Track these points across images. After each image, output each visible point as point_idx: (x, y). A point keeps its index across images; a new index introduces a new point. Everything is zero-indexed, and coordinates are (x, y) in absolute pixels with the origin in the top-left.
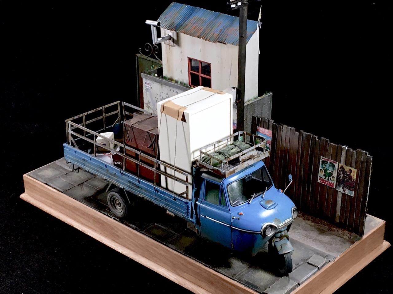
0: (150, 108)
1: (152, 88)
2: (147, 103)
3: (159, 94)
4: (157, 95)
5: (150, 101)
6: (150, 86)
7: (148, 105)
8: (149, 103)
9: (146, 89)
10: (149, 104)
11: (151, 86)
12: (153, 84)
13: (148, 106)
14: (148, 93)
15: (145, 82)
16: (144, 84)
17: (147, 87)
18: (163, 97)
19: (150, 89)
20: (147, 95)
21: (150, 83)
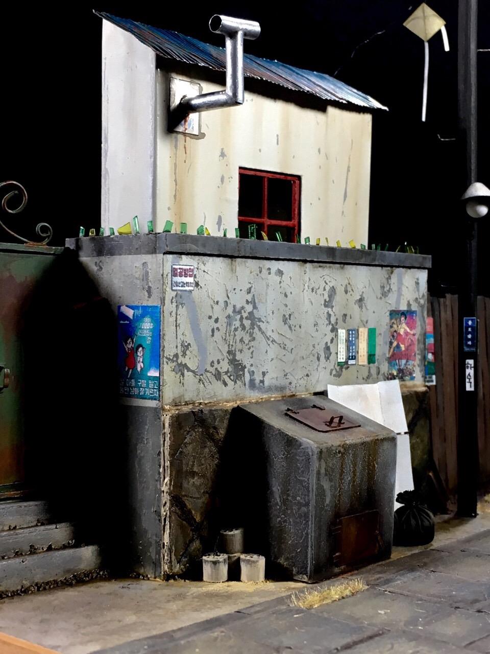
0: (189, 370)
1: (197, 284)
2: (176, 356)
3: (222, 299)
4: (215, 307)
5: (189, 338)
6: (190, 280)
7: (181, 359)
8: (186, 347)
9: (176, 296)
10: (184, 354)
11: (195, 276)
12: (202, 267)
13: (180, 365)
14: (182, 311)
15: (174, 268)
16: (170, 275)
17: (181, 285)
18: (234, 306)
19: (191, 291)
20: (176, 321)
21: (192, 267)
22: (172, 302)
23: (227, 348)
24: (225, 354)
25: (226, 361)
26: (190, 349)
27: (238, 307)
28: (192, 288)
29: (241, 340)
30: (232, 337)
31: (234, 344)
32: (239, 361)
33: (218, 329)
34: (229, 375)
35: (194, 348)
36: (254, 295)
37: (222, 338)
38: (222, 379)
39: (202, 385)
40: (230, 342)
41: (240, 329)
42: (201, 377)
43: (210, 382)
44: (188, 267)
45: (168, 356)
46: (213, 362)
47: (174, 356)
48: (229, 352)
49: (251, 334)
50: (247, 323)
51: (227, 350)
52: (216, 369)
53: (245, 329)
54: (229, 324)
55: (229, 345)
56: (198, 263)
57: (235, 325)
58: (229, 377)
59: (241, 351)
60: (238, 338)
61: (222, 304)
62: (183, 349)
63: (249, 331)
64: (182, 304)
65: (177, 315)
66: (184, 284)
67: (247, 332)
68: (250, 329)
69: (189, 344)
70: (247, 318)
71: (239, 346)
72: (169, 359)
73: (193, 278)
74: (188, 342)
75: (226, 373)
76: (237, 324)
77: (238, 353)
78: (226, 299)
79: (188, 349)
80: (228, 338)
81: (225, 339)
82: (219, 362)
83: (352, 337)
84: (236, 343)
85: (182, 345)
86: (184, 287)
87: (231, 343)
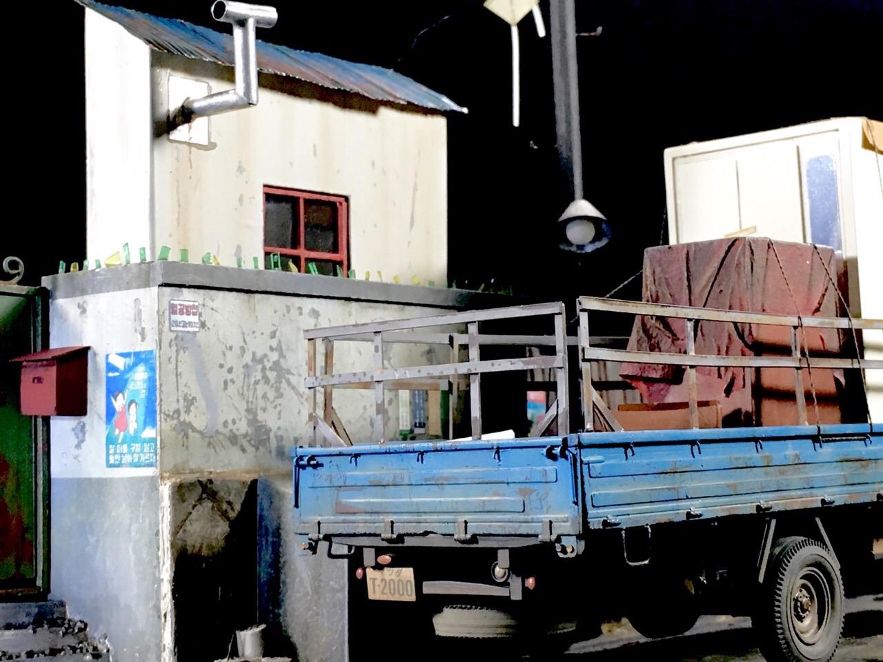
0: (194, 430)
1: (203, 325)
2: (177, 412)
3: (237, 343)
4: (228, 353)
5: (195, 391)
6: (195, 319)
7: (183, 416)
8: (190, 402)
9: (176, 338)
10: (188, 411)
11: (200, 315)
12: (210, 304)
13: (183, 423)
14: (185, 357)
15: (173, 304)
16: (167, 313)
17: (181, 325)
18: (254, 354)
19: (195, 333)
20: (176, 368)
21: (196, 304)
22: (170, 346)
23: (245, 404)
24: (243, 413)
25: (244, 422)
26: (195, 404)
27: (259, 355)
28: (197, 329)
29: (264, 396)
30: (251, 393)
31: (254, 401)
32: (261, 422)
33: (233, 381)
34: (248, 438)
35: (201, 403)
36: (280, 341)
37: (239, 392)
38: (239, 444)
39: (212, 450)
40: (248, 397)
41: (262, 382)
42: (212, 440)
43: (223, 447)
44: (191, 304)
45: (167, 412)
46: (226, 422)
47: (174, 412)
48: (248, 411)
49: (277, 390)
50: (272, 375)
51: (245, 408)
52: (231, 430)
53: (269, 383)
54: (247, 376)
55: (247, 402)
56: (204, 299)
57: (255, 377)
58: (249, 441)
59: (264, 410)
60: (260, 393)
61: (237, 351)
62: (186, 404)
63: (274, 386)
64: (184, 348)
65: (177, 361)
66: (185, 324)
67: (272, 386)
68: (276, 382)
69: (194, 398)
70: (271, 369)
71: (261, 403)
72: (168, 416)
73: (197, 317)
74: (193, 396)
75: (246, 436)
76: (259, 376)
77: (260, 413)
78: (243, 344)
79: (192, 404)
80: (245, 392)
81: (242, 394)
82: (234, 422)
83: (419, 399)
84: (257, 399)
85: (185, 399)
86: (186, 327)
87: (251, 399)
